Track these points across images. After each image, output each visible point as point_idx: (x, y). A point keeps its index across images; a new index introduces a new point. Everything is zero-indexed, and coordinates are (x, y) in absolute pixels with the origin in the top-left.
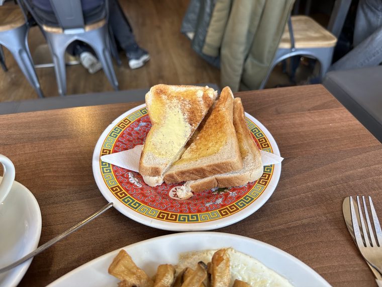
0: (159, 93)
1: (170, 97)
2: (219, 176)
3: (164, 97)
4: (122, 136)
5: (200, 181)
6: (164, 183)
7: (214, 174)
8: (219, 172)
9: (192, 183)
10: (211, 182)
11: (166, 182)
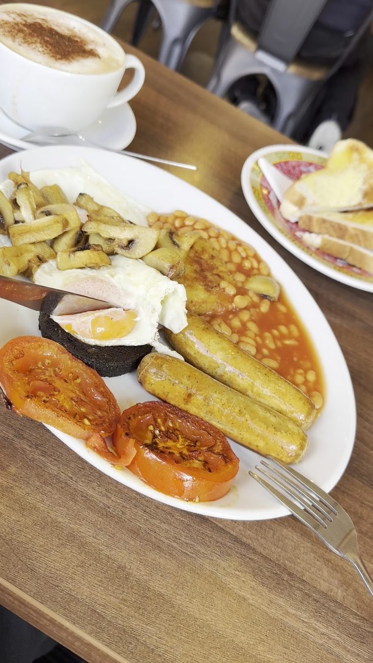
0: (353, 149)
1: (362, 160)
2: (357, 247)
3: (355, 156)
4: (286, 163)
5: (335, 240)
6: (297, 223)
7: (353, 242)
8: (359, 243)
9: (326, 237)
10: (345, 247)
11: (300, 223)
